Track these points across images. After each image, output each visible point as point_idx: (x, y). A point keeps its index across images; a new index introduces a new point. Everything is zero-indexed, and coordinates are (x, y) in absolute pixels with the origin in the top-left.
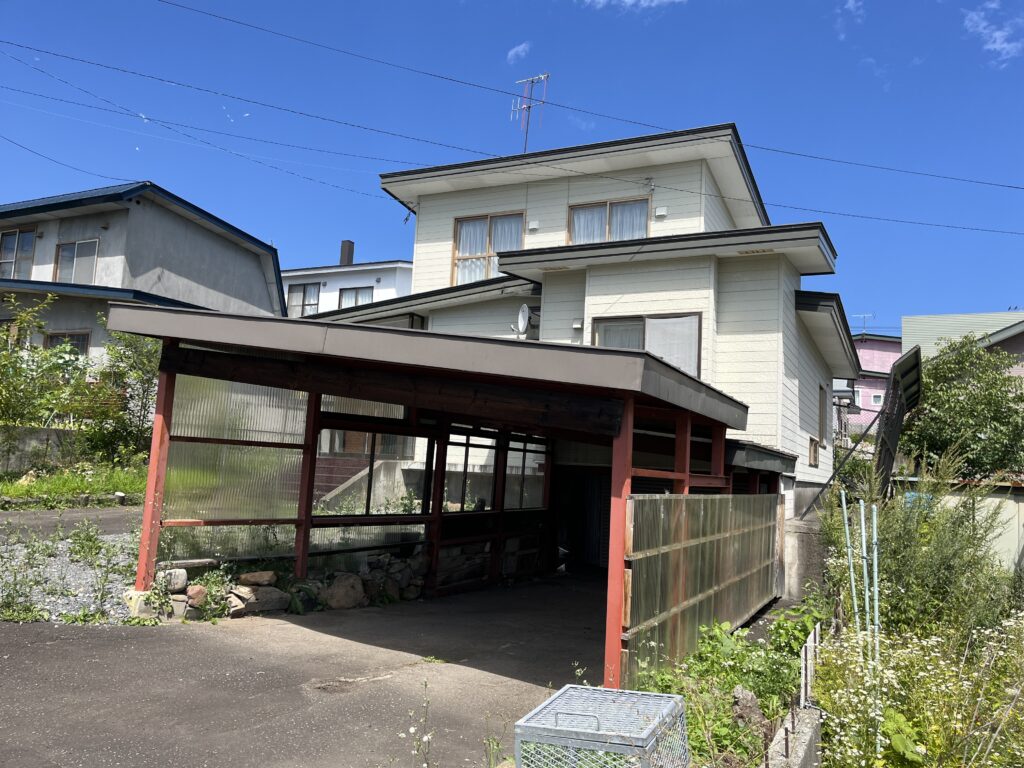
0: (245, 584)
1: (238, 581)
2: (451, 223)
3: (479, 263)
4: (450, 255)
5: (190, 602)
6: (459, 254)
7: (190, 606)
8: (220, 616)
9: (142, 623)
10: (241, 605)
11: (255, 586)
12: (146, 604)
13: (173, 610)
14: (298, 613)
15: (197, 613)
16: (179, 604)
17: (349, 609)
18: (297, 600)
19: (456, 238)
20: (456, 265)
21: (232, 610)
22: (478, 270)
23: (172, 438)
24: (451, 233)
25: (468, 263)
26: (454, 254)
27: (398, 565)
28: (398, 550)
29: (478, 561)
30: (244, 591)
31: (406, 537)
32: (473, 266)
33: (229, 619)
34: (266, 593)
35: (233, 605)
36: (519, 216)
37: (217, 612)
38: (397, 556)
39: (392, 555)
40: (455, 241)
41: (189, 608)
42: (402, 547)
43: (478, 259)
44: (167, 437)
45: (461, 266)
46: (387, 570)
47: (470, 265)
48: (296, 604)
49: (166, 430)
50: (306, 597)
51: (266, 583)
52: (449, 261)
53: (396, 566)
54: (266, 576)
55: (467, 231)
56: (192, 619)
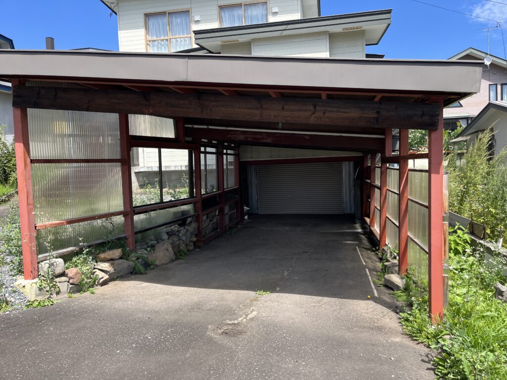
0: (104, 260)
1: (96, 259)
2: (142, 16)
3: (163, 43)
4: (143, 38)
5: (71, 281)
6: (149, 38)
7: (72, 284)
8: (92, 286)
9: (42, 304)
10: (106, 277)
11: (110, 260)
12: (40, 290)
13: (60, 290)
14: (141, 274)
15: (78, 288)
16: (63, 285)
17: (166, 264)
18: (139, 265)
19: (147, 27)
20: (148, 44)
21: (102, 280)
22: (163, 48)
23: (32, 161)
24: (143, 24)
25: (156, 43)
26: (146, 38)
27: (183, 230)
28: (181, 222)
29: (215, 221)
30: (106, 266)
31: (183, 213)
32: (159, 45)
33: (99, 287)
34: (119, 264)
35: (100, 277)
36: (187, 12)
37: (91, 284)
38: (180, 225)
39: (179, 225)
40: (146, 29)
41: (71, 286)
42: (182, 220)
43: (162, 40)
44: (28, 161)
45: (152, 46)
46: (178, 235)
47: (158, 45)
48: (138, 268)
49: (27, 155)
50: (143, 262)
51: (118, 257)
52: (144, 42)
53: (182, 232)
54: (117, 253)
55: (152, 22)
56: (74, 292)
